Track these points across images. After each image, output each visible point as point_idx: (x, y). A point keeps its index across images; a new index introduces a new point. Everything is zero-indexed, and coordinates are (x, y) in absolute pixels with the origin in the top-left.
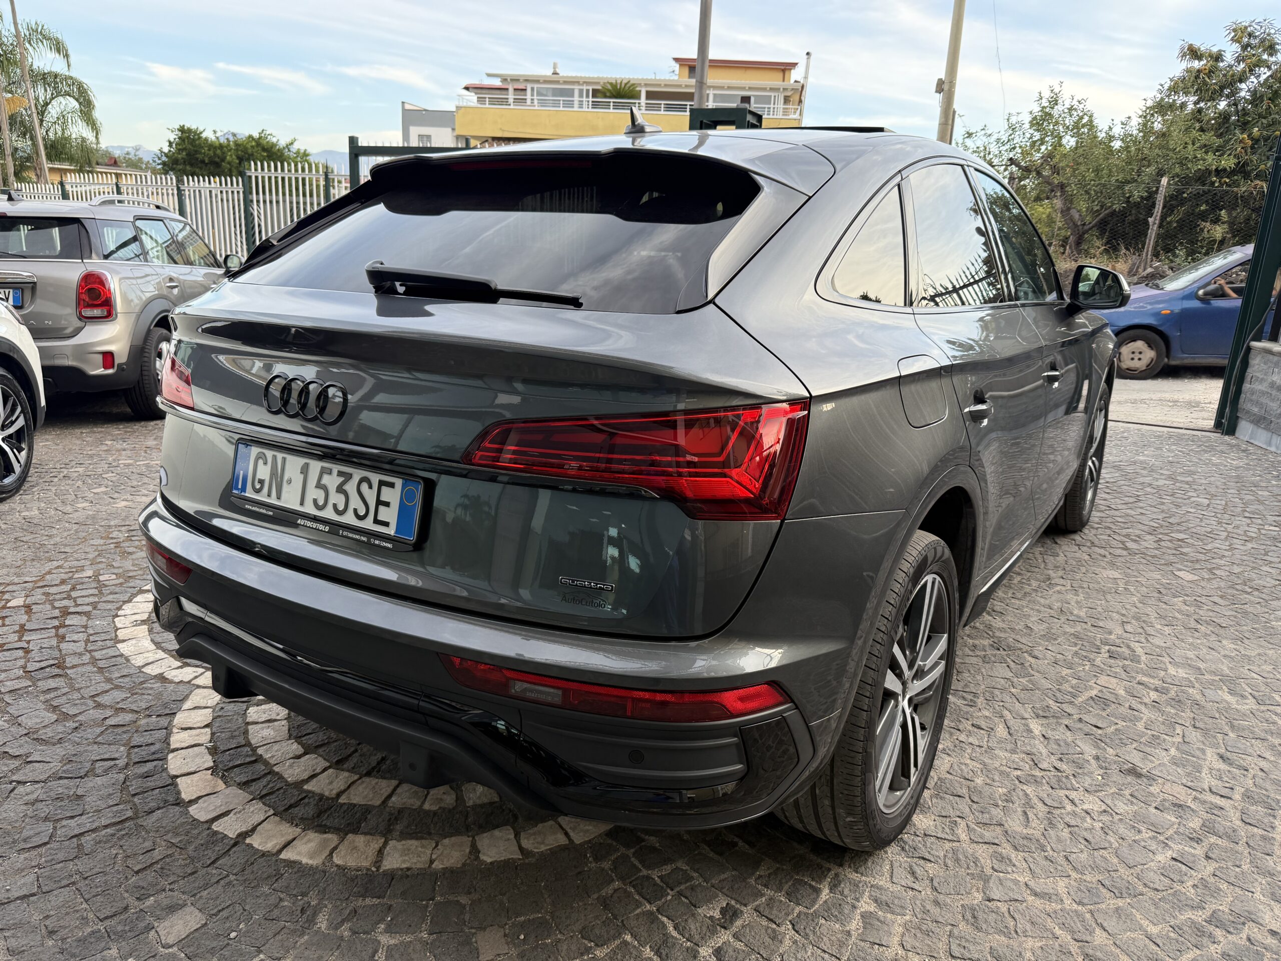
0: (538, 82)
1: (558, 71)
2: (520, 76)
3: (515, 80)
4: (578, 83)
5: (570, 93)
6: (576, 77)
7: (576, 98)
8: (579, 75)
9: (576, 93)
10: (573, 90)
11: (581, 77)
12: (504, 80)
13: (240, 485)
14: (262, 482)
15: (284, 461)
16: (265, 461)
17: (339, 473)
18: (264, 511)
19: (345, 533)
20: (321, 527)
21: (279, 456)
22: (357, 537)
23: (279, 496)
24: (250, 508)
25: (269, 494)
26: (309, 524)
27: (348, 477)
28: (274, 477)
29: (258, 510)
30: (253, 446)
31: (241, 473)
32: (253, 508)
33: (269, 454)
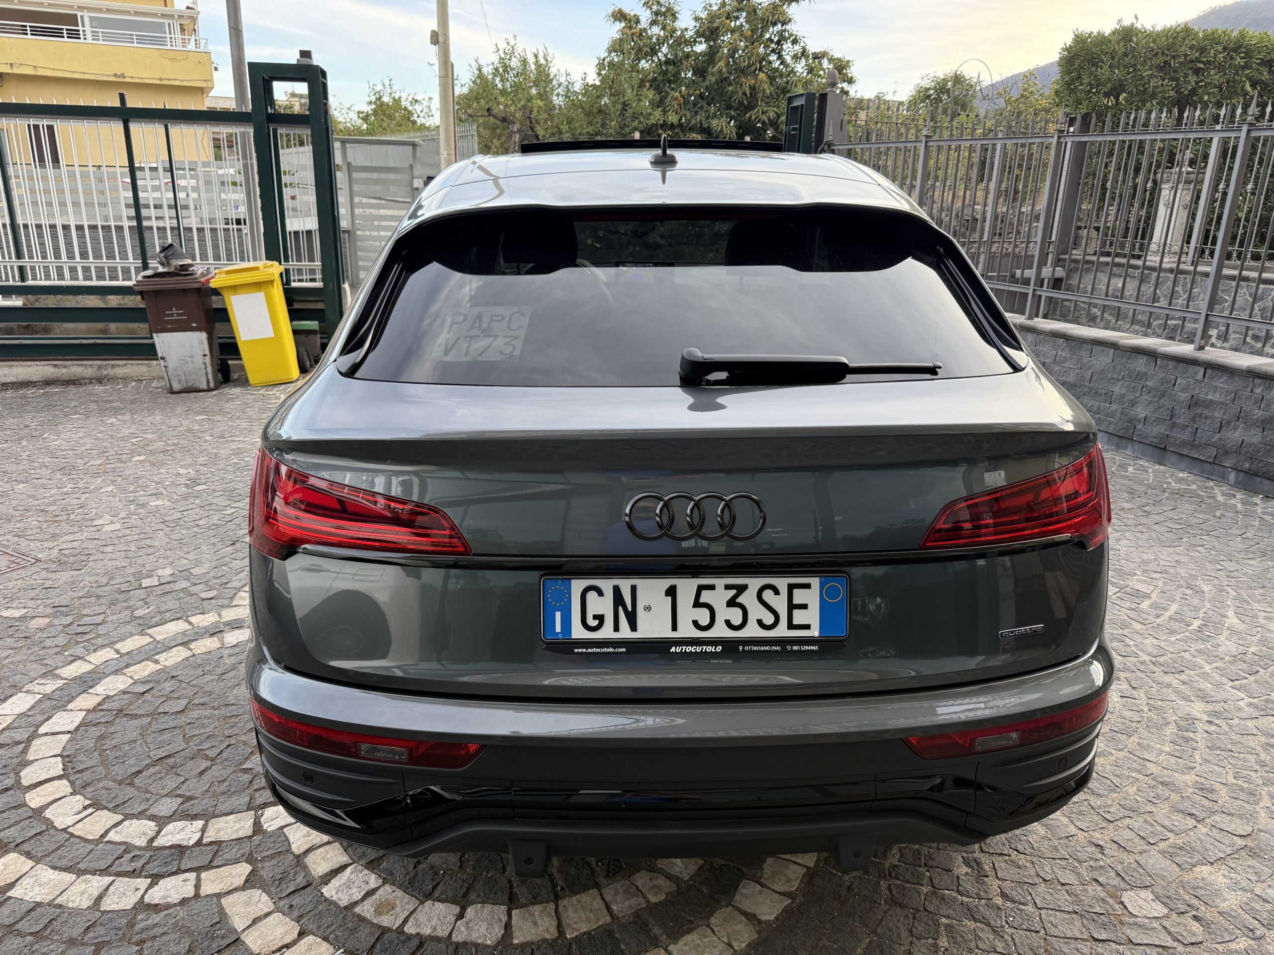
13: (558, 629)
14: (600, 618)
15: (634, 589)
16: (600, 593)
17: (727, 587)
18: (611, 650)
19: (746, 648)
20: (709, 649)
21: (625, 585)
22: (766, 648)
23: (634, 628)
24: (584, 650)
25: (616, 629)
26: (689, 649)
27: (742, 589)
28: (620, 608)
29: (598, 650)
30: (573, 581)
31: (558, 615)
32: (589, 650)
33: (607, 585)
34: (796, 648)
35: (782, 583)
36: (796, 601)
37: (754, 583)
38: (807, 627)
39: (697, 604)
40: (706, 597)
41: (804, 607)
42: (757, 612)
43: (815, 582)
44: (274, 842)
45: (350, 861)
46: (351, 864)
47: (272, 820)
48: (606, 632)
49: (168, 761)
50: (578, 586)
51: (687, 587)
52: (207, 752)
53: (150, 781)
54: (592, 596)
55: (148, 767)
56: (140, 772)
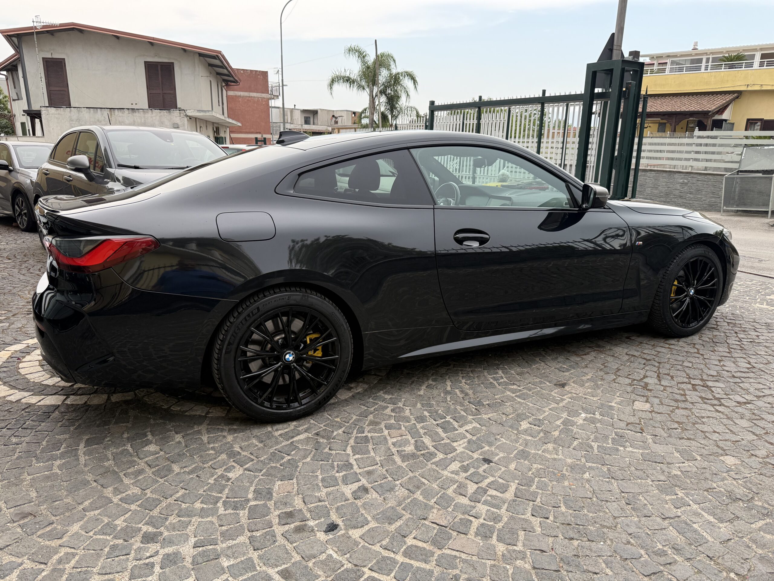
0: (676, 56)
1: (698, 48)
2: (663, 54)
3: (659, 57)
4: (706, 53)
5: (700, 61)
6: (705, 50)
7: (704, 64)
8: (707, 48)
9: (704, 61)
10: (702, 59)
11: (709, 50)
12: (652, 58)
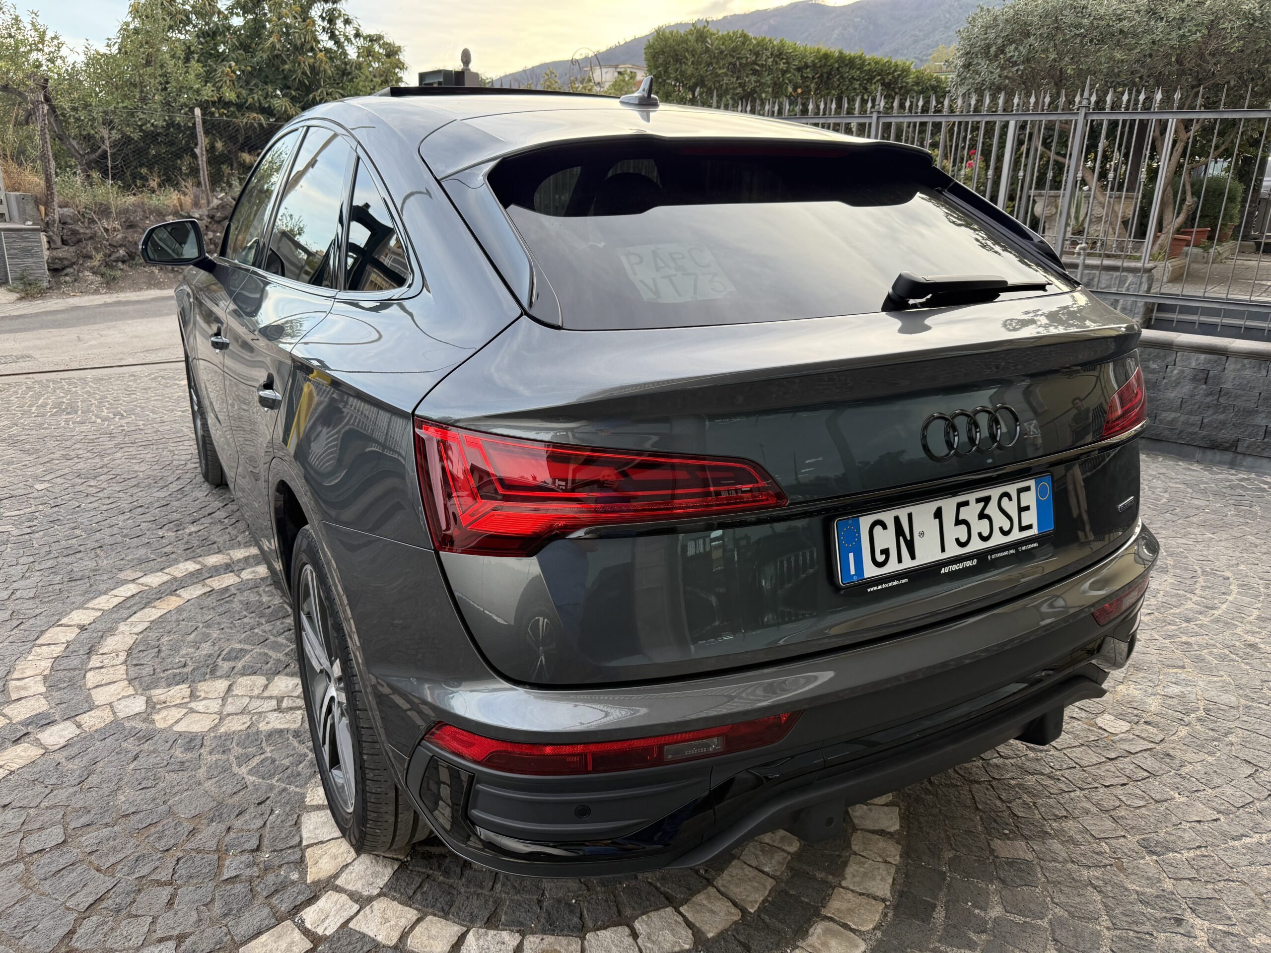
13: (853, 572)
14: (885, 552)
15: (910, 516)
16: (885, 527)
17: (978, 501)
18: (896, 583)
19: (994, 556)
20: (968, 564)
21: (902, 513)
22: (1006, 553)
23: (913, 557)
24: (875, 588)
25: (900, 560)
26: (955, 567)
27: (986, 500)
28: (901, 539)
29: (886, 585)
30: (861, 519)
31: (851, 555)
32: (880, 587)
33: (887, 517)
34: (1024, 548)
35: (1012, 489)
36: (1023, 505)
37: (995, 493)
38: (1030, 527)
39: (958, 522)
40: (964, 514)
41: (1027, 508)
42: (1000, 521)
43: (1032, 483)
44: (349, 944)
45: (465, 929)
46: (467, 931)
47: (323, 921)
48: (893, 566)
49: (104, 904)
50: (865, 522)
51: (948, 505)
52: (154, 877)
53: (100, 937)
54: (878, 529)
55: (78, 922)
56: (72, 932)
